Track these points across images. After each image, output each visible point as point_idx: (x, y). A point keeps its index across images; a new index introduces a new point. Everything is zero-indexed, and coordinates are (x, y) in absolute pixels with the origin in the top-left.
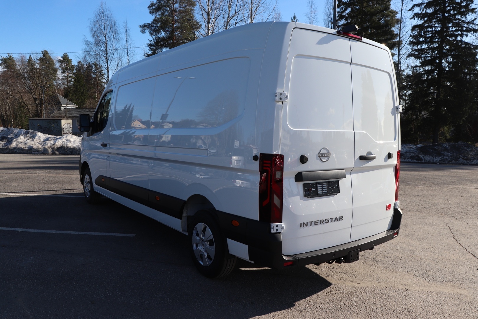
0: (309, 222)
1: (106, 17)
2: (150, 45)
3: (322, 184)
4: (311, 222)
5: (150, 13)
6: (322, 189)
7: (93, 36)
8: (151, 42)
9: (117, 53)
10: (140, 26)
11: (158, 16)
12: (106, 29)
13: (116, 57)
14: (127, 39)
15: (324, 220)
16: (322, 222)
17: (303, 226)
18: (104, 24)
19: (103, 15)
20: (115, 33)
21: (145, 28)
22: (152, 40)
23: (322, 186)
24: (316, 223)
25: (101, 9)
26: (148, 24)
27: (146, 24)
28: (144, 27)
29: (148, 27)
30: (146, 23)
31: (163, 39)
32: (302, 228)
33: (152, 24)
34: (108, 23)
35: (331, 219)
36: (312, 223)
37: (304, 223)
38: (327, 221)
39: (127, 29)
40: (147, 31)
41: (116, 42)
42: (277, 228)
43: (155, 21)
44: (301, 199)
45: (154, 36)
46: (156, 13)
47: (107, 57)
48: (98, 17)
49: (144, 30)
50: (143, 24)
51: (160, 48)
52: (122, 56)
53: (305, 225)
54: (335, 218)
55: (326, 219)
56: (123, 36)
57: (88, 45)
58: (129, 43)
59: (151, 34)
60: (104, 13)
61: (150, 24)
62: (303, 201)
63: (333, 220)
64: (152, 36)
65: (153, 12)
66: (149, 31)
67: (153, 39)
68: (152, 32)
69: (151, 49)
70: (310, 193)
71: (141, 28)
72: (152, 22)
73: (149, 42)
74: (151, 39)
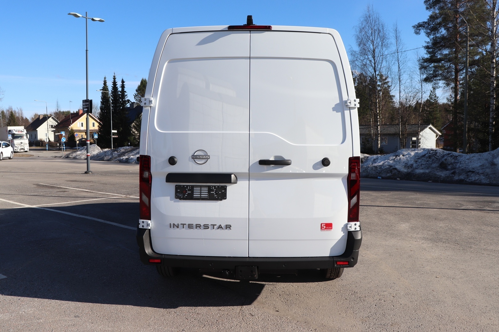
0: (181, 224)
1: (374, 22)
2: (427, 47)
3: (201, 188)
4: (183, 225)
5: (427, 8)
6: (201, 192)
7: (359, 45)
8: (428, 43)
9: (387, 61)
10: (414, 27)
11: (437, 11)
12: (373, 35)
13: (385, 65)
14: (397, 44)
15: (202, 225)
16: (198, 226)
17: (174, 227)
18: (371, 29)
19: (370, 20)
20: (383, 39)
21: (420, 28)
22: (429, 42)
23: (201, 190)
24: (190, 226)
25: (368, 14)
26: (424, 22)
27: (421, 24)
28: (418, 27)
29: (424, 27)
30: (421, 22)
31: (443, 38)
32: (172, 229)
33: (428, 21)
34: (376, 28)
35: (213, 226)
36: (185, 226)
37: (174, 224)
38: (206, 227)
39: (398, 32)
40: (423, 32)
41: (384, 49)
42: (143, 224)
43: (432, 18)
44: (171, 200)
45: (432, 37)
46: (434, 8)
47: (375, 66)
48: (364, 23)
49: (418, 31)
50: (417, 24)
51: (440, 50)
52: (392, 63)
53: (175, 226)
54: (218, 225)
55: (204, 225)
56: (393, 41)
57: (354, 55)
58: (400, 48)
59: (428, 34)
60: (371, 18)
61: (426, 23)
62: (174, 202)
63: (215, 227)
64: (428, 37)
65: (431, 8)
66: (425, 31)
67: (431, 40)
68: (429, 31)
69: (428, 52)
70: (184, 195)
71: (415, 29)
72: (428, 19)
73: (425, 44)
74: (428, 40)
